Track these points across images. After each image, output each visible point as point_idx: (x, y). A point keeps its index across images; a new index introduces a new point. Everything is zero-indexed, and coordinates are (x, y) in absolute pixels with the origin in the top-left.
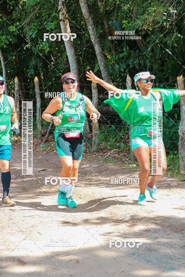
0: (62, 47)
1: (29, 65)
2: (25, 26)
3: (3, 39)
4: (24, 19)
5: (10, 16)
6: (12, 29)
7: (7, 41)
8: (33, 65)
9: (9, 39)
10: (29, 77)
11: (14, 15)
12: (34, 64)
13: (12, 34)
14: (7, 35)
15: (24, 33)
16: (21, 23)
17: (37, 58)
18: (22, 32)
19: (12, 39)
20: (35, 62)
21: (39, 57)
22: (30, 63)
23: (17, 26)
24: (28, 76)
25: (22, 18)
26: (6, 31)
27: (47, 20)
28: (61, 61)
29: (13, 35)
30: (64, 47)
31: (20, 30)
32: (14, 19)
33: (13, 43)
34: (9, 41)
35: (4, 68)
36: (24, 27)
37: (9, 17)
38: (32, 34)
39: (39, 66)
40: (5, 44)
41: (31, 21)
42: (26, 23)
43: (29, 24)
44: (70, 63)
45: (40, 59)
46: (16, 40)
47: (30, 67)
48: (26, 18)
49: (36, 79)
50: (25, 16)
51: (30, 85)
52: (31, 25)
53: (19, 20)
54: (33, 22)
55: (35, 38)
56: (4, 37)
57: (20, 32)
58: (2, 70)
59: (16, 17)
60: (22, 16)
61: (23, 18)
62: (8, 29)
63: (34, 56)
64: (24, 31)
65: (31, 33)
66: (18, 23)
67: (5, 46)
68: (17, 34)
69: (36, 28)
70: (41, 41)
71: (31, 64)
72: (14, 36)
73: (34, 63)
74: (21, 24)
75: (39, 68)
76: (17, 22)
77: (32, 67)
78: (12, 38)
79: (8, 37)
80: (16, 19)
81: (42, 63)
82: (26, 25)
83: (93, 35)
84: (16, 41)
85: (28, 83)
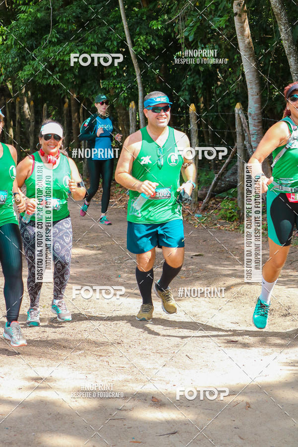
0: (236, 57)
1: (181, 84)
2: (177, 21)
3: (141, 41)
4: (175, 10)
5: (154, 4)
6: (156, 25)
7: (147, 44)
8: (187, 84)
9: (151, 42)
10: (182, 105)
11: (160, 2)
12: (189, 84)
13: (155, 33)
14: (147, 34)
15: (175, 33)
16: (170, 16)
17: (195, 73)
18: (173, 31)
19: (156, 42)
20: (192, 80)
21: (198, 72)
22: (183, 81)
23: (164, 21)
24: (179, 103)
25: (172, 8)
26: (147, 28)
27: (213, 12)
28: (234, 80)
29: (157, 35)
30: (240, 58)
31: (168, 28)
32: (160, 9)
33: (156, 47)
34: (150, 44)
35: (140, 88)
36: (175, 23)
37: (151, 6)
38: (189, 35)
39: (197, 87)
40: (144, 48)
41: (188, 14)
42: (179, 17)
43: (183, 19)
44: (248, 83)
45: (200, 76)
46: (161, 44)
47: (183, 89)
48: (179, 9)
49: (192, 107)
50: (178, 5)
51: (181, 117)
52: (188, 19)
53: (168, 12)
54: (190, 15)
55: (192, 42)
56: (142, 38)
57: (169, 30)
58: (138, 92)
59: (163, 7)
60: (172, 5)
61: (174, 8)
62: (150, 26)
63: (190, 70)
64: (175, 30)
65: (186, 34)
66: (166, 17)
67: (144, 53)
68: (164, 34)
69: (195, 25)
70: (203, 46)
71: (185, 83)
72: (159, 37)
73: (190, 82)
74: (170, 19)
75: (197, 91)
76: (164, 14)
77: (187, 88)
78: (155, 40)
79: (149, 38)
80: (163, 9)
81: (202, 83)
82: (179, 20)
83: (287, 40)
84: (161, 46)
85: (178, 113)
